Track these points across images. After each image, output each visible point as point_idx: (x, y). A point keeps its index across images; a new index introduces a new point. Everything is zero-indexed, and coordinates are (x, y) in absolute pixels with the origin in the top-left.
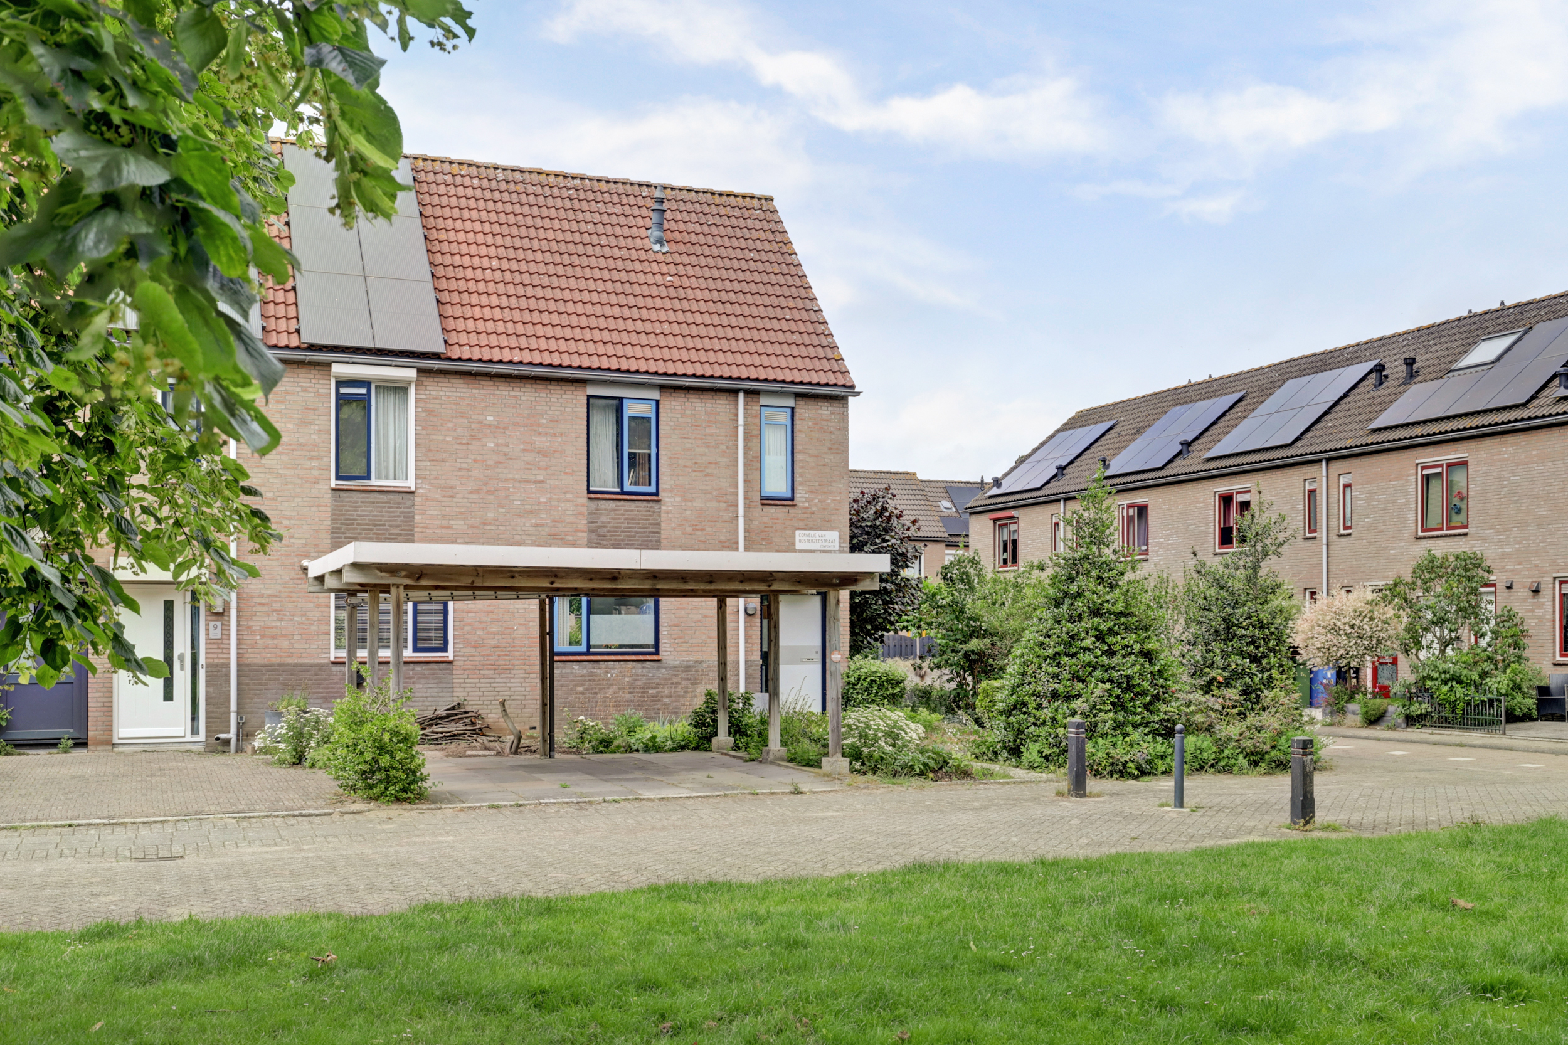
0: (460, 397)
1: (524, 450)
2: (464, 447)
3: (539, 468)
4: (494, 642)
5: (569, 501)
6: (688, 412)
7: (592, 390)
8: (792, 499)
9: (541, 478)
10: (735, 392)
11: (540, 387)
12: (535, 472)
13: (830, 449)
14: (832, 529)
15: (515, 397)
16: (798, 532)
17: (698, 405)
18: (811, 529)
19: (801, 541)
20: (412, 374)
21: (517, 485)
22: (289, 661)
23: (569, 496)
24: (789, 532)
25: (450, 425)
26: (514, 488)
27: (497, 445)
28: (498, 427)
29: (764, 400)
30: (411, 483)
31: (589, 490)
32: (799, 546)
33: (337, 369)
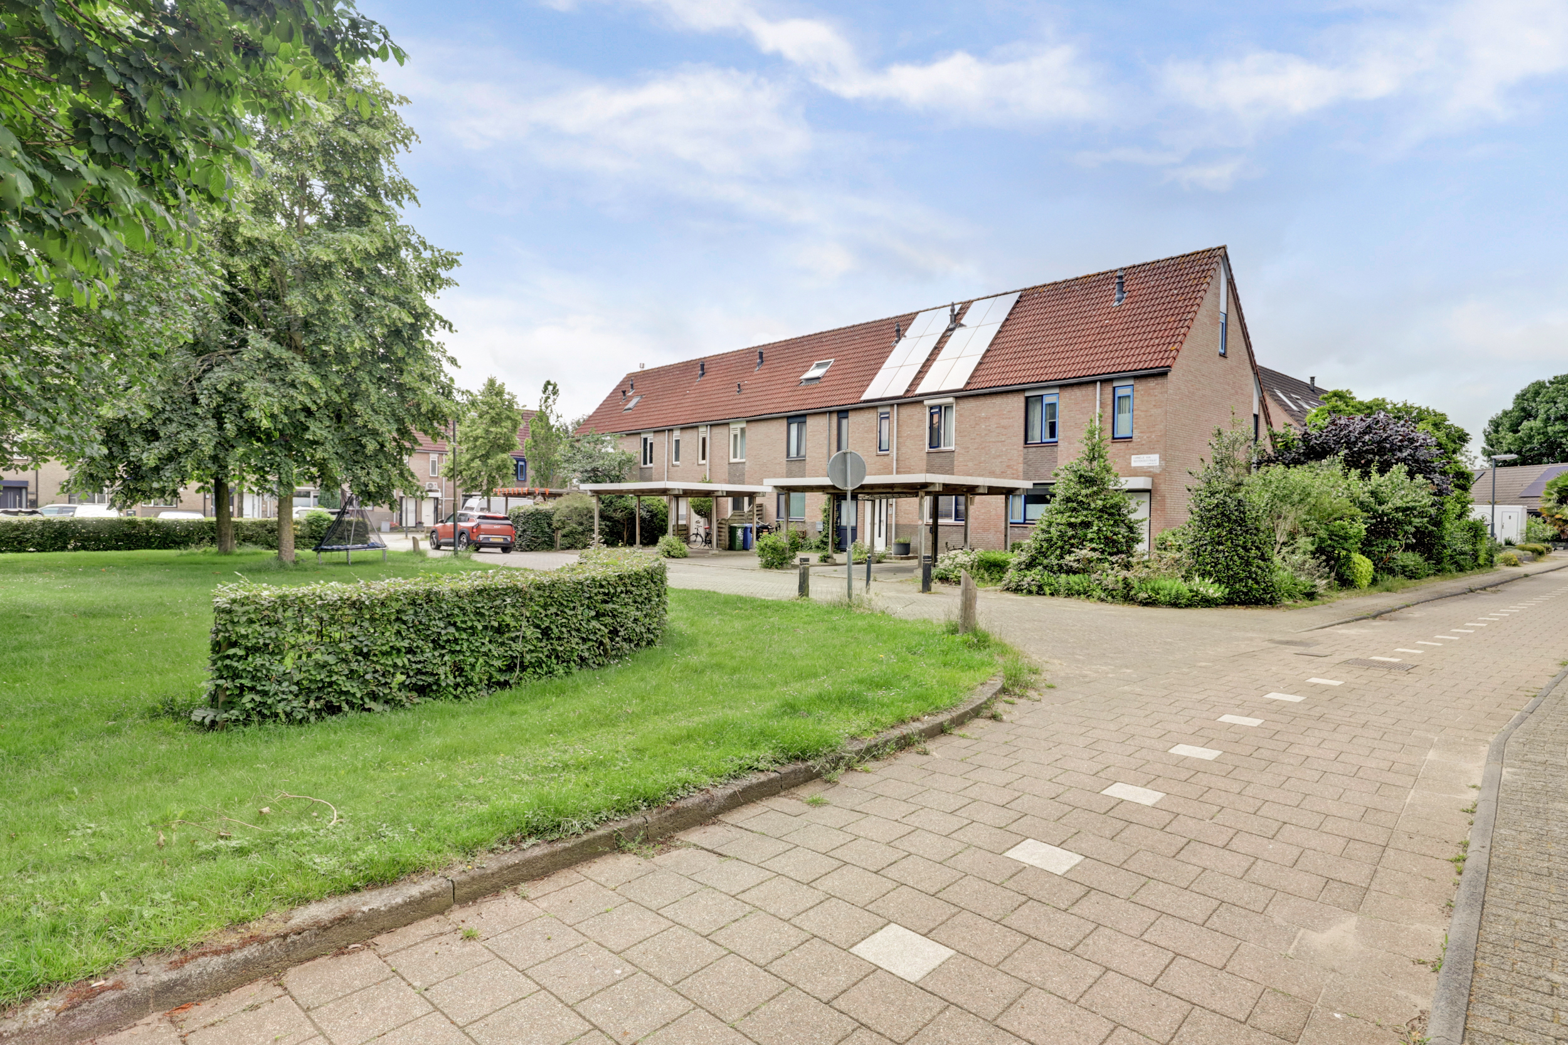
0: (972, 406)
1: (997, 427)
2: (973, 429)
3: (1003, 435)
4: (982, 517)
5: (1015, 450)
6: (1072, 398)
7: (1028, 394)
8: (1131, 438)
9: (1003, 440)
10: (1095, 382)
11: (1004, 396)
12: (1001, 437)
13: (1155, 406)
14: (1155, 453)
15: (994, 403)
16: (1133, 457)
17: (1078, 393)
18: (1141, 454)
19: (1134, 462)
20: (951, 400)
21: (994, 444)
22: (912, 523)
23: (1015, 447)
24: (1127, 457)
25: (968, 421)
26: (992, 445)
27: (986, 426)
28: (986, 418)
29: (1115, 384)
30: (953, 448)
31: (1026, 443)
32: (1133, 464)
33: (926, 402)
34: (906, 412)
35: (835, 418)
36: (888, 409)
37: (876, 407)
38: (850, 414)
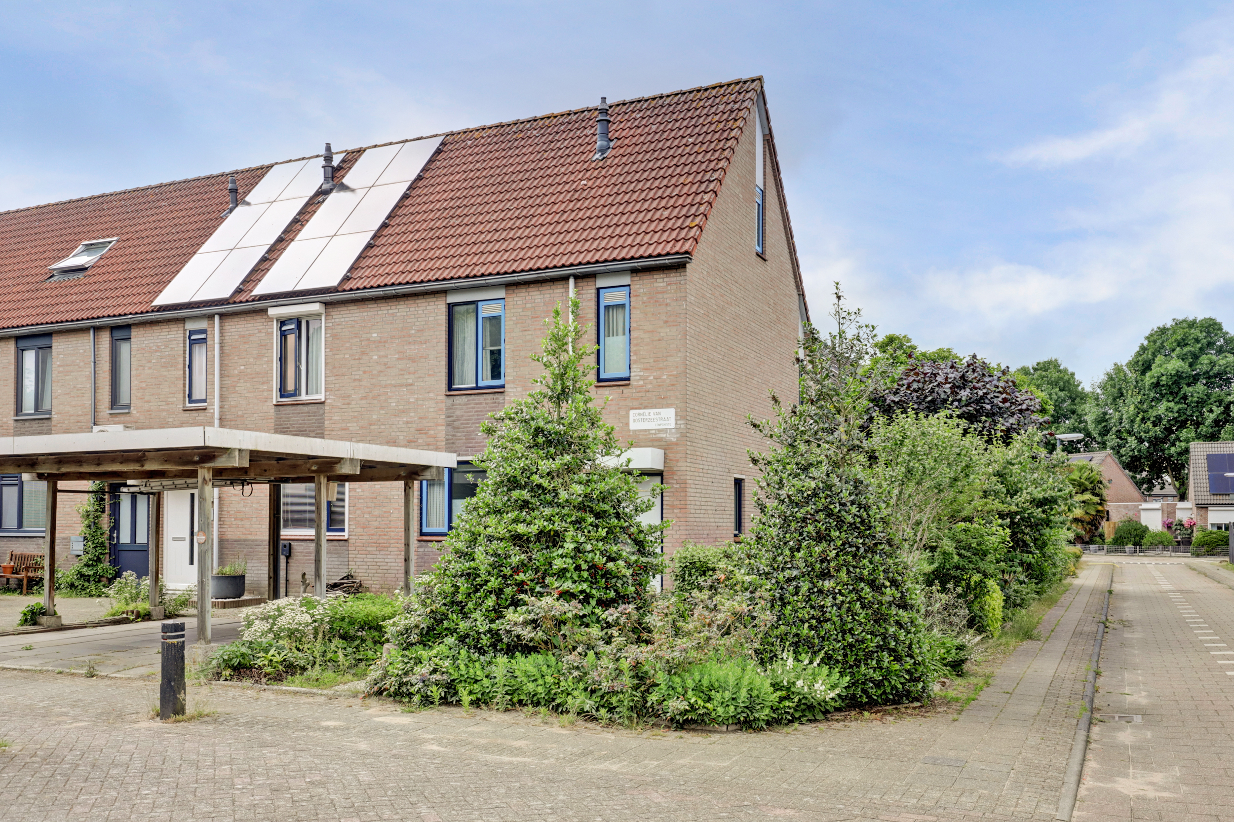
0: (354, 321)
1: (399, 359)
2: (357, 362)
3: (409, 373)
4: (376, 524)
5: (431, 399)
6: (528, 305)
7: (452, 299)
8: (628, 379)
9: (410, 381)
10: (565, 278)
11: (411, 302)
12: (406, 377)
13: (666, 322)
14: (668, 406)
15: (392, 314)
16: (632, 412)
17: (537, 297)
18: (645, 408)
19: (635, 421)
21: (394, 389)
22: (250, 537)
23: (431, 395)
24: (623, 412)
25: (348, 345)
26: (391, 392)
27: (380, 357)
28: (380, 342)
29: (601, 283)
30: (321, 397)
31: (450, 388)
32: (633, 426)
33: (272, 312)
34: (237, 328)
35: (105, 338)
36: (202, 325)
37: (182, 320)
38: (135, 333)
